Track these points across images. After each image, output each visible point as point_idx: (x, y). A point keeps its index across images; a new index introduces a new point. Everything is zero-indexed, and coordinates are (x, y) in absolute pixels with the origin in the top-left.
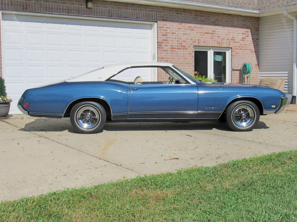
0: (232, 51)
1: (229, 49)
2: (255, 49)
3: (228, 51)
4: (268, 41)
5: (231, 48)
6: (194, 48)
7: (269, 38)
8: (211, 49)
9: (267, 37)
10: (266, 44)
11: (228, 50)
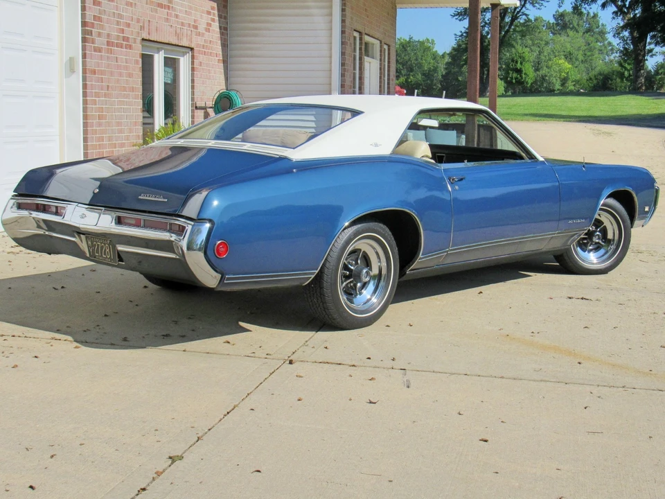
0: (193, 57)
1: (186, 53)
2: (223, 55)
3: (183, 56)
4: (256, 36)
5: (192, 49)
6: (142, 46)
7: (260, 29)
8: (162, 49)
9: (251, 25)
10: (250, 43)
11: (184, 54)
